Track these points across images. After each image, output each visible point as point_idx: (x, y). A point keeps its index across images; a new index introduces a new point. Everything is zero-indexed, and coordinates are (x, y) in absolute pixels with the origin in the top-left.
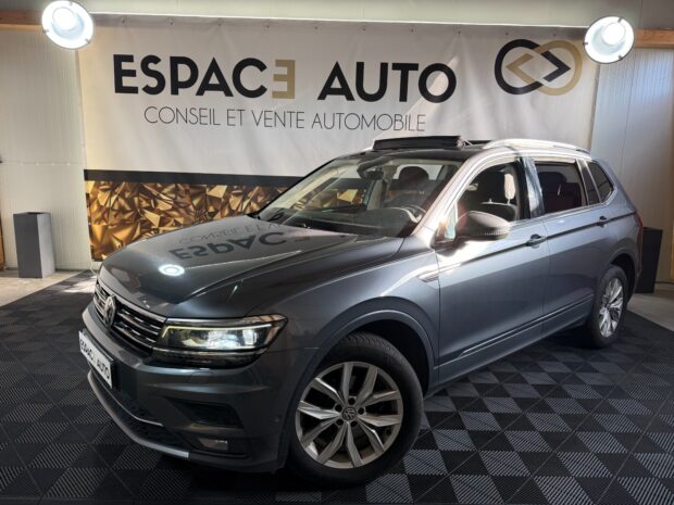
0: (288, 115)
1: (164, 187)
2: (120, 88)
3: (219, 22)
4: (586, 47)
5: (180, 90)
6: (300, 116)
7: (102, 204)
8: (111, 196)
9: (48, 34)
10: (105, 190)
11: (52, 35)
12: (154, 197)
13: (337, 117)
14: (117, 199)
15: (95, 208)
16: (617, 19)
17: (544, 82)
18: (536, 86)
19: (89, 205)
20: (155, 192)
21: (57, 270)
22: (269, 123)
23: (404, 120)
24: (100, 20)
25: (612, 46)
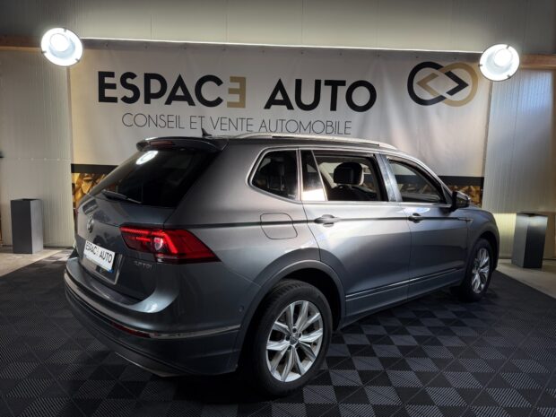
0: (240, 121)
2: (102, 98)
3: (186, 46)
4: (481, 68)
5: (152, 100)
6: (250, 122)
7: (85, 192)
8: (93, 185)
9: (45, 54)
10: (88, 181)
11: (49, 56)
13: (280, 122)
15: (79, 195)
16: (506, 46)
17: (447, 96)
18: (441, 98)
19: (74, 193)
21: (45, 247)
22: (224, 127)
23: (334, 126)
24: (88, 44)
25: (502, 67)
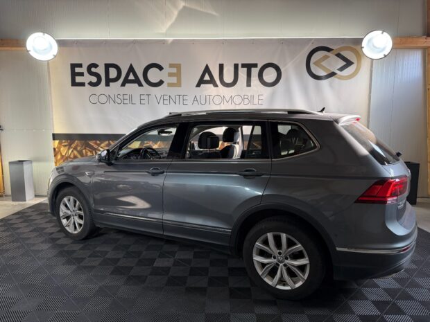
0: (177, 97)
1: (102, 143)
2: (74, 84)
3: (135, 42)
4: (363, 49)
5: (111, 84)
6: (185, 97)
7: (64, 154)
8: (69, 149)
9: (30, 52)
10: (65, 146)
11: (32, 54)
12: (95, 149)
13: (208, 97)
14: (72, 151)
15: (59, 157)
16: (381, 32)
17: (338, 72)
18: (332, 74)
19: (55, 155)
20: (96, 147)
21: (36, 196)
22: (165, 102)
23: (249, 98)
24: (61, 43)
25: (379, 48)
